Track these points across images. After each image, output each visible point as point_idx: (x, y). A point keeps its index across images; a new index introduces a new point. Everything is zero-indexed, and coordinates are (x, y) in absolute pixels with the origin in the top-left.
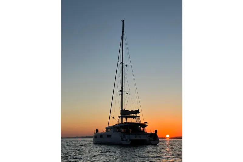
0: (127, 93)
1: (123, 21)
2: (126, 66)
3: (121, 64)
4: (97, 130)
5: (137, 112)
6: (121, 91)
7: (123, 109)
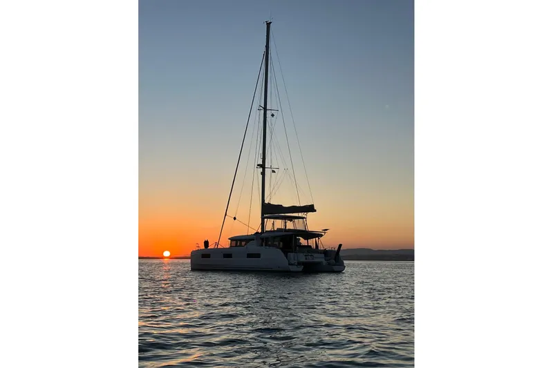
0: (273, 171)
1: (268, 24)
2: (273, 115)
3: (263, 111)
4: (206, 243)
5: (310, 209)
6: (263, 166)
7: (266, 202)
